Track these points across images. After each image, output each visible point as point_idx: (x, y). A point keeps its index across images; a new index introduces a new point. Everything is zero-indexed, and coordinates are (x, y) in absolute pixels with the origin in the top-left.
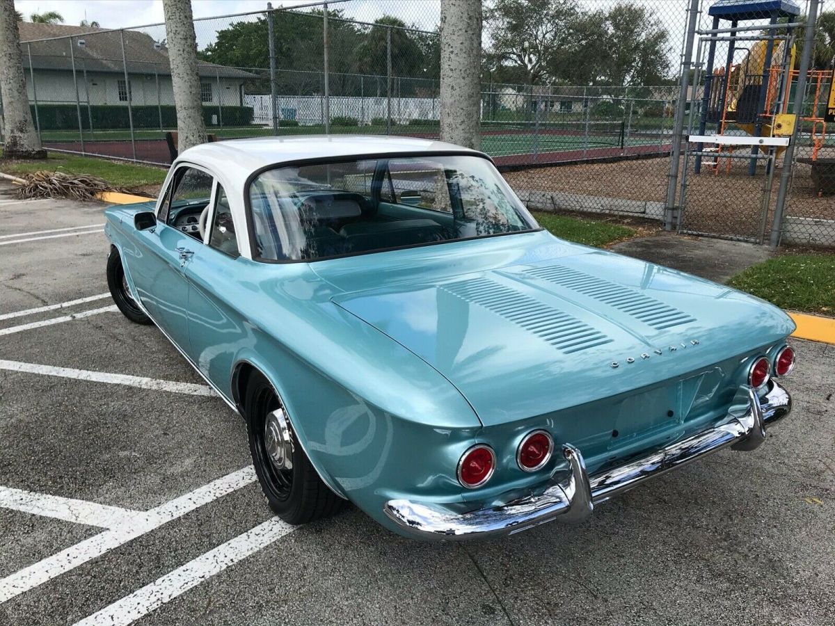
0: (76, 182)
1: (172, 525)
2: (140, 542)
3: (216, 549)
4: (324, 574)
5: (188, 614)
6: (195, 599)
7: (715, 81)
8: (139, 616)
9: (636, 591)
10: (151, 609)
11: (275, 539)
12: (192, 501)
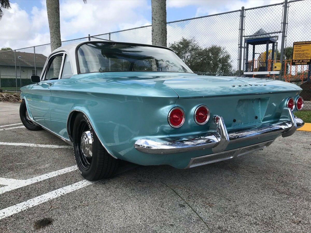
0: (12, 96)
1: (37, 183)
2: (22, 189)
3: (57, 190)
4: (106, 196)
5: (41, 211)
6: (45, 206)
7: (249, 64)
8: (17, 212)
9: (247, 198)
10: (23, 210)
11: (84, 186)
12: (47, 176)
